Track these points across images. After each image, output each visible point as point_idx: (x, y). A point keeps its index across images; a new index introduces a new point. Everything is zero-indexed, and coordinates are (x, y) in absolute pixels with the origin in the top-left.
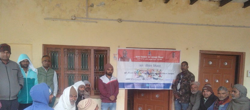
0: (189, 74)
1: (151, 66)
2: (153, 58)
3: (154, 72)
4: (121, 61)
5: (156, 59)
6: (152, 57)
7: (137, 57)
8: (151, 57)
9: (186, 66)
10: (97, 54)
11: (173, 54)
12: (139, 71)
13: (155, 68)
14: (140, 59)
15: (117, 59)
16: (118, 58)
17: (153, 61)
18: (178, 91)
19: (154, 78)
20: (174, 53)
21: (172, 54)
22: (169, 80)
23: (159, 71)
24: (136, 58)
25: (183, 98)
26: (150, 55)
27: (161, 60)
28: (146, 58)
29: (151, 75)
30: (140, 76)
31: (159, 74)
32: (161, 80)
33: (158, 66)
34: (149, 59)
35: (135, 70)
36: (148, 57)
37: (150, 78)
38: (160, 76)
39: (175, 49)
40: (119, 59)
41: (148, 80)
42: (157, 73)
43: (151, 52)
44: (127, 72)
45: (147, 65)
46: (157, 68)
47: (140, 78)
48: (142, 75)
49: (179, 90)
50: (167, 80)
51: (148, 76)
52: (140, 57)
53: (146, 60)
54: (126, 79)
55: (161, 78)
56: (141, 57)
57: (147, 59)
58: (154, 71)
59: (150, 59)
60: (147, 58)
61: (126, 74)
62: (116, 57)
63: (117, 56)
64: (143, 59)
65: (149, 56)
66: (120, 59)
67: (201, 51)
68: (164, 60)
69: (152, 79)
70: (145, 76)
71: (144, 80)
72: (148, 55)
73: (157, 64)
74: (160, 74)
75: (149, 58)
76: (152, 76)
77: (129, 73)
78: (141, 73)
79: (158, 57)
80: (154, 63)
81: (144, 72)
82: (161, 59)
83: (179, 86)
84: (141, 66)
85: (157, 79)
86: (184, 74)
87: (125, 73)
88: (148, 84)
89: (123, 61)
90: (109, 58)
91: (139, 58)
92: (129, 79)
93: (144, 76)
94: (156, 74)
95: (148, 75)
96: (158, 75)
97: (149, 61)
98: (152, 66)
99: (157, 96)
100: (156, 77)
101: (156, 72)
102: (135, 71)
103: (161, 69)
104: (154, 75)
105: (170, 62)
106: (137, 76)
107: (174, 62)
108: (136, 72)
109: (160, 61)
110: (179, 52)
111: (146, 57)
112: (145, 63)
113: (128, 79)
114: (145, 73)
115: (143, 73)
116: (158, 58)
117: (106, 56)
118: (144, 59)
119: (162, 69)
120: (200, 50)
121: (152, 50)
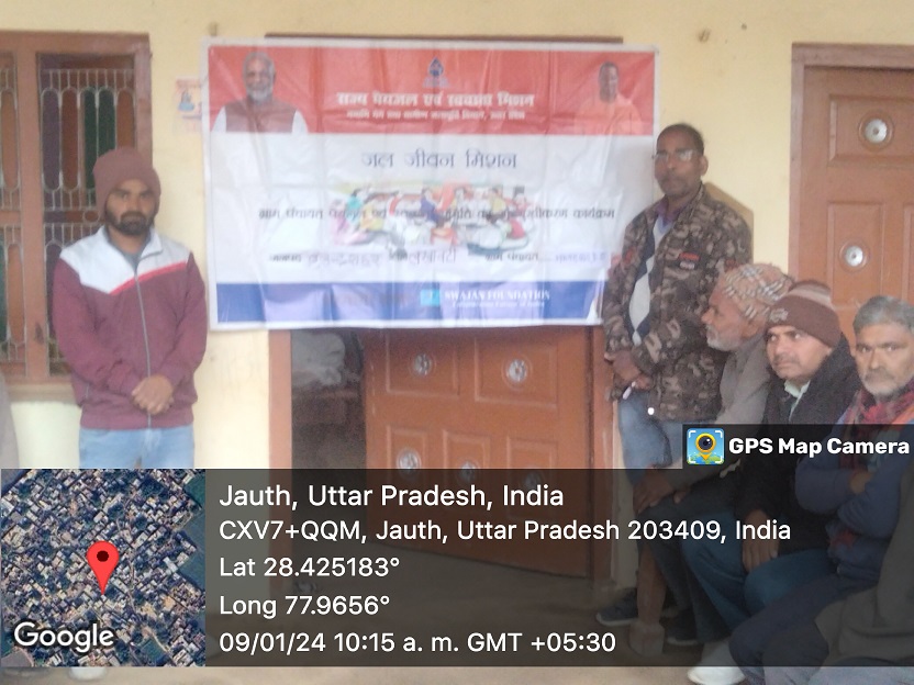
0: (709, 212)
1: (451, 160)
2: (461, 109)
3: (471, 205)
4: (231, 126)
5: (482, 114)
6: (456, 100)
7: (343, 99)
8: (445, 100)
9: (688, 156)
10: (64, 85)
11: (605, 78)
12: (362, 196)
13: (477, 176)
14: (366, 114)
15: (206, 119)
16: (206, 108)
17: (463, 127)
18: (637, 338)
19: (476, 249)
20: (613, 71)
21: (595, 76)
22: (583, 257)
23: (509, 194)
24: (342, 111)
25: (674, 384)
26: (443, 82)
27: (521, 115)
28: (411, 108)
29: (455, 227)
30: (373, 235)
31: (510, 215)
32: (522, 258)
33: (498, 161)
34: (435, 115)
35: (334, 195)
36: (428, 99)
37: (447, 243)
38: (515, 234)
39: (618, 40)
40: (214, 113)
41: (431, 257)
42: (496, 211)
43: (443, 62)
44: (283, 210)
45: (419, 158)
46: (496, 175)
47: (377, 247)
48: (387, 228)
49: (645, 329)
50: (562, 258)
51: (433, 235)
52: (370, 99)
53: (413, 120)
54: (276, 258)
55: (520, 242)
56: (378, 98)
57: (417, 114)
58: (469, 195)
59: (444, 115)
60: (421, 107)
61: (274, 220)
62: (195, 100)
63: (202, 96)
64: (391, 115)
65: (435, 91)
66: (222, 116)
67: (808, 52)
68: (543, 119)
69: (463, 252)
70: (413, 233)
71: (405, 263)
72: (428, 82)
73: (496, 144)
74: (512, 215)
75: (434, 108)
76: (462, 234)
77: (291, 212)
78: (378, 214)
79: (495, 101)
80: (474, 142)
81: (401, 206)
82: (518, 108)
83: (640, 304)
84: (376, 160)
85: (495, 253)
86: (678, 212)
87: (265, 214)
88: (435, 286)
89: (251, 129)
90: (148, 111)
91: (358, 107)
92: (296, 257)
93: (399, 230)
94: (490, 217)
95: (431, 224)
96: (505, 226)
97: (437, 127)
98: (460, 160)
99: (514, 372)
100: (491, 237)
101: (486, 205)
102: (338, 202)
103: (520, 183)
104: (471, 226)
105: (584, 133)
106: (351, 236)
107: (615, 133)
108: (340, 208)
109: (512, 127)
110: (647, 60)
111: (414, 99)
112: (403, 144)
113: (286, 258)
114: (411, 215)
115: (393, 210)
116: (495, 107)
117: (127, 98)
118: (397, 115)
119: (527, 185)
120: (796, 46)
121: (452, 52)
